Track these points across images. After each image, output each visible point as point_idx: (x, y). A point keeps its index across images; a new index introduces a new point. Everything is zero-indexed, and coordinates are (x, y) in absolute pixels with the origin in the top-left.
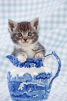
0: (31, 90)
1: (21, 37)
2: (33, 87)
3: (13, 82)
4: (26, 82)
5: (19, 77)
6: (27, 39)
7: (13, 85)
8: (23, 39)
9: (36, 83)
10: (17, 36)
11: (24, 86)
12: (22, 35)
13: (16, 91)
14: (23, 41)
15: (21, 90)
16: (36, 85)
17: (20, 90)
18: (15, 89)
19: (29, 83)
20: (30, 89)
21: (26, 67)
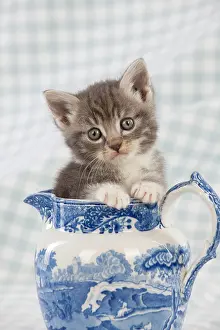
0: (126, 310)
1: (100, 140)
2: (134, 297)
3: (61, 284)
4: (110, 282)
5: (82, 265)
6: (120, 145)
7: (63, 294)
8: (106, 147)
9: (143, 285)
10: (85, 138)
11: (104, 296)
12: (101, 134)
13: (74, 314)
14: (111, 152)
15: (94, 310)
16: (143, 290)
17: (88, 313)
18: (71, 307)
19: (120, 286)
20: (125, 304)
21: (106, 232)
